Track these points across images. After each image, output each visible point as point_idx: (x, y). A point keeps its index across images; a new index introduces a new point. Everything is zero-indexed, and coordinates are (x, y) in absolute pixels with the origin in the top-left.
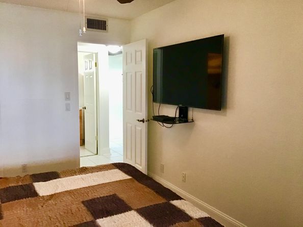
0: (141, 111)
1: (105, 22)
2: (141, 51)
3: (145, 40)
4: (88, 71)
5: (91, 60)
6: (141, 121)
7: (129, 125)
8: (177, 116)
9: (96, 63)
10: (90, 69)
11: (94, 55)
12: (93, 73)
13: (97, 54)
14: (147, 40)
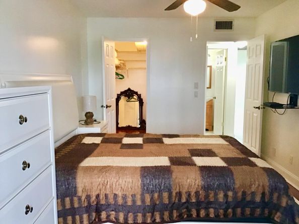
0: (257, 100)
1: (231, 22)
2: (261, 45)
3: (263, 35)
4: (220, 65)
5: (222, 55)
6: (257, 108)
7: (248, 112)
8: (289, 103)
9: (226, 58)
10: (221, 63)
11: (225, 51)
12: (223, 67)
13: (227, 50)
14: (265, 35)
